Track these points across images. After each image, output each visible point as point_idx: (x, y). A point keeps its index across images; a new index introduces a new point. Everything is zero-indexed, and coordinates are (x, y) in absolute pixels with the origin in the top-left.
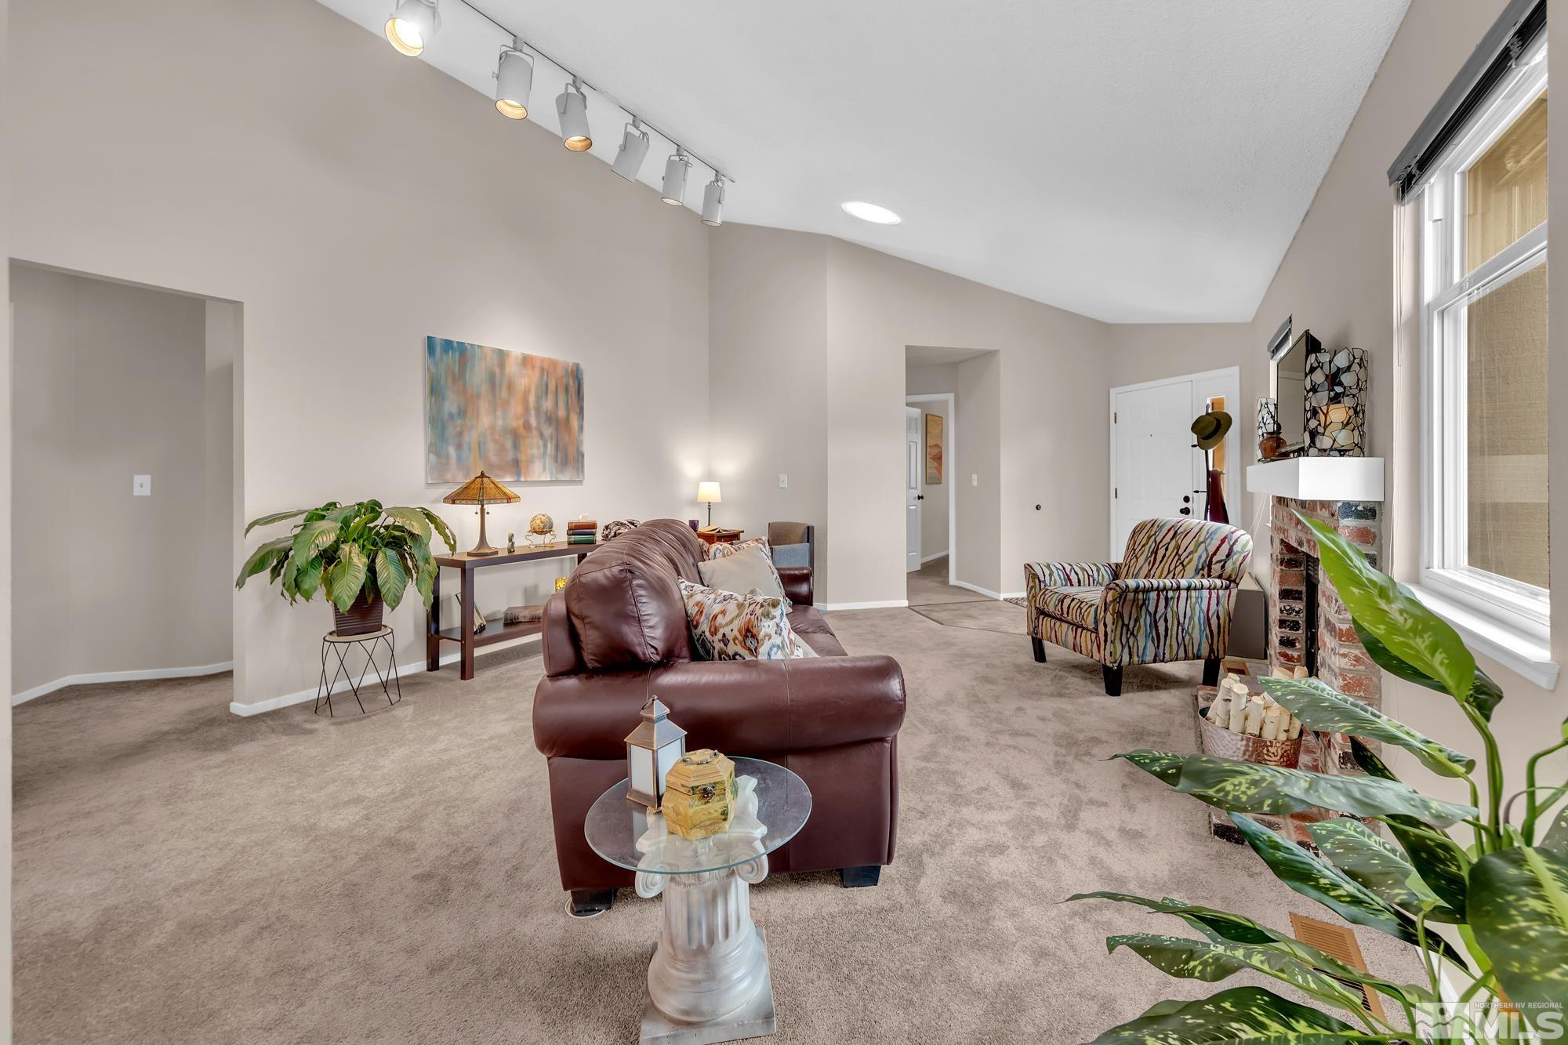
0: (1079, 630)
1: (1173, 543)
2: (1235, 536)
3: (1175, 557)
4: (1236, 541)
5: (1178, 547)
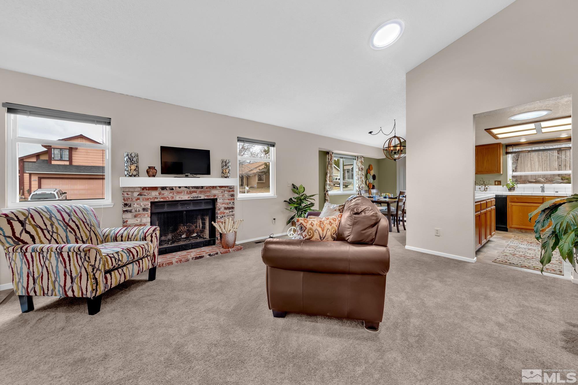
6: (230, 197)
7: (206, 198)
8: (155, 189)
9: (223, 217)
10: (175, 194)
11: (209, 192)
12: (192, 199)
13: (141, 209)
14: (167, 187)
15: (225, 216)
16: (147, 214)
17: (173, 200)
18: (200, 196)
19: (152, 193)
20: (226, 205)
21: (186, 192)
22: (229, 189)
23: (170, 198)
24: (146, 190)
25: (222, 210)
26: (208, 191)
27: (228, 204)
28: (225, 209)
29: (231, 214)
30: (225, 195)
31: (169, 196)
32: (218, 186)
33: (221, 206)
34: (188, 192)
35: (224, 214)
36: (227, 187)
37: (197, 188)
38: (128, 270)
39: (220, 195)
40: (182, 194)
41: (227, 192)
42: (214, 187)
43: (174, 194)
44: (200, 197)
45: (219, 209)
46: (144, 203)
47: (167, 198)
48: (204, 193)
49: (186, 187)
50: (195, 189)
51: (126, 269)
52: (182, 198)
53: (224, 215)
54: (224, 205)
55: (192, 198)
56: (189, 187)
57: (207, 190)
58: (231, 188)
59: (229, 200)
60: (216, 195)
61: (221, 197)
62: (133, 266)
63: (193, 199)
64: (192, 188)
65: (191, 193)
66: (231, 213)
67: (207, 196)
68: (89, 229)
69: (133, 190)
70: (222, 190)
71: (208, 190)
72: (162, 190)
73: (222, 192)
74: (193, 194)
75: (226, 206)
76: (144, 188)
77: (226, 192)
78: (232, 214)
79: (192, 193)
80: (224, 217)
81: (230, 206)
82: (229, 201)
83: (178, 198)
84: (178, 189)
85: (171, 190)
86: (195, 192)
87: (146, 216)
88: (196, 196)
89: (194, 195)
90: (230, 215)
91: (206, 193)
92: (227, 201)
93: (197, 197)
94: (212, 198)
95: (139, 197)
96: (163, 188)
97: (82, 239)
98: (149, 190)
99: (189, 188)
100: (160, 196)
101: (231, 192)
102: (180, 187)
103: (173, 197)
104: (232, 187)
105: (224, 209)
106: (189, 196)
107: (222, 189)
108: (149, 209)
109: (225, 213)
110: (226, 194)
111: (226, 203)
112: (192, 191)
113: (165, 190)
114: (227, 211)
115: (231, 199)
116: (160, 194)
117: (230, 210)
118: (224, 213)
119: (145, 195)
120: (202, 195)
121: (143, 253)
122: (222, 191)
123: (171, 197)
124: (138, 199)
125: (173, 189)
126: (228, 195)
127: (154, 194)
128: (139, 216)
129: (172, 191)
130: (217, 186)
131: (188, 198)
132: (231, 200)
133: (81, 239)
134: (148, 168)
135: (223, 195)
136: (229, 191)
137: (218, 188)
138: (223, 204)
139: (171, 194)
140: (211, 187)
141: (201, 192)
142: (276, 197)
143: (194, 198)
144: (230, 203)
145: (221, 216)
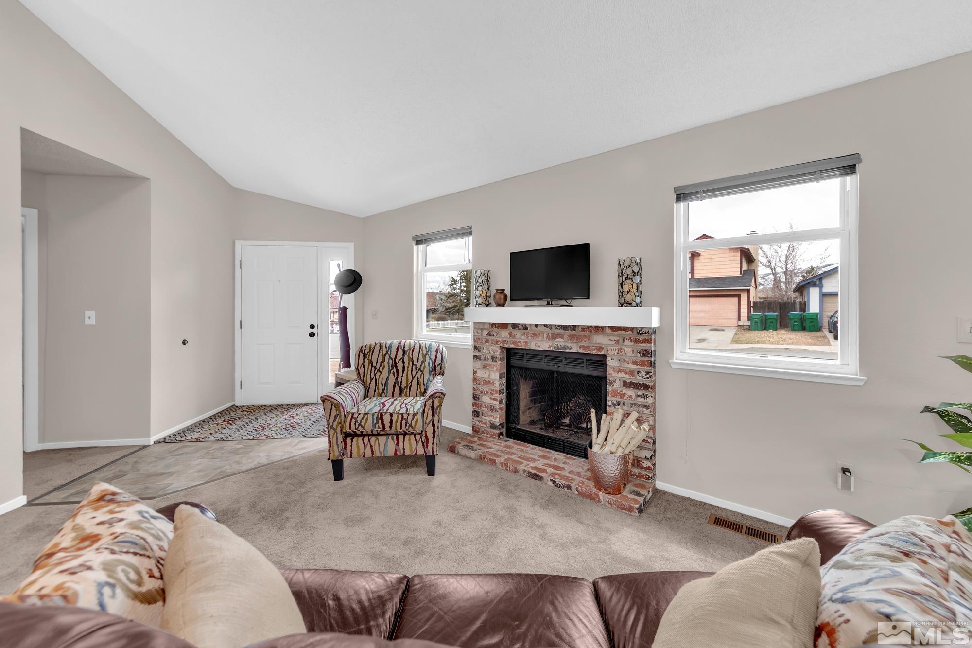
0: (401, 437)
1: (366, 361)
2: (402, 344)
3: (372, 368)
4: (404, 346)
5: (371, 362)
6: (639, 358)
7: (581, 351)
8: (504, 326)
9: (618, 405)
10: (530, 337)
11: (589, 338)
12: (555, 350)
13: (490, 357)
14: (520, 324)
15: (624, 404)
16: (496, 365)
17: (527, 348)
18: (569, 345)
19: (502, 332)
20: (627, 376)
21: (545, 336)
22: (635, 336)
23: (523, 344)
24: (495, 327)
25: (618, 385)
26: (585, 336)
27: (632, 373)
28: (626, 384)
29: (642, 404)
30: (626, 349)
31: (522, 341)
32: (609, 327)
33: (614, 375)
34: (550, 335)
35: (621, 398)
36: (632, 329)
37: (565, 327)
38: (378, 443)
39: (611, 348)
40: (540, 338)
41: (631, 341)
42: (598, 329)
43: (527, 338)
44: (570, 348)
45: (611, 383)
46: (493, 348)
47: (519, 344)
48: (578, 339)
49: (546, 326)
50: (561, 331)
51: (375, 441)
52: (539, 346)
53: (621, 400)
54: (621, 375)
55: (555, 347)
56: (550, 325)
57: (583, 333)
58: (641, 334)
59: (635, 363)
60: (603, 348)
61: (614, 355)
62: (387, 440)
63: (557, 350)
64: (556, 328)
65: (554, 337)
66: (640, 399)
67: (584, 347)
68: (414, 375)
69: (482, 327)
70: (619, 336)
71: (586, 333)
72: (513, 328)
73: (617, 342)
74: (557, 340)
75: (628, 378)
76: (493, 325)
77: (627, 342)
78: (646, 404)
79: (555, 339)
80: (621, 404)
81: (639, 379)
82: (635, 366)
83: (534, 345)
84: (534, 327)
85: (524, 329)
86: (562, 337)
87: (495, 369)
88: (563, 344)
89: (560, 343)
90: (640, 405)
91: (581, 341)
92: (630, 365)
93: (565, 348)
94: (593, 353)
95: (488, 337)
96: (515, 326)
97: (401, 384)
98: (498, 327)
99: (551, 327)
100: (511, 340)
101: (642, 344)
102: (537, 326)
103: (526, 343)
104: (644, 331)
105: (622, 385)
106: (550, 343)
107: (617, 333)
108: (498, 358)
109: (624, 395)
110: (627, 346)
111: (627, 371)
112: (557, 335)
113: (517, 328)
114: (631, 392)
115: (642, 363)
116: (510, 335)
117: (640, 393)
118: (622, 395)
119: (494, 336)
120: (573, 344)
121: (401, 427)
122: (618, 339)
123: (524, 342)
124: (487, 341)
125: (526, 328)
126: (633, 350)
127: (504, 334)
128: (488, 367)
129: (525, 331)
130: (606, 326)
131: (548, 348)
132: (641, 365)
133: (399, 385)
134: (495, 291)
135: (620, 350)
136: (637, 341)
137: (608, 331)
138: (619, 371)
139: (524, 337)
140: (591, 326)
141: (571, 337)
142: (861, 384)
143: (558, 348)
144: (639, 373)
145: (615, 399)
